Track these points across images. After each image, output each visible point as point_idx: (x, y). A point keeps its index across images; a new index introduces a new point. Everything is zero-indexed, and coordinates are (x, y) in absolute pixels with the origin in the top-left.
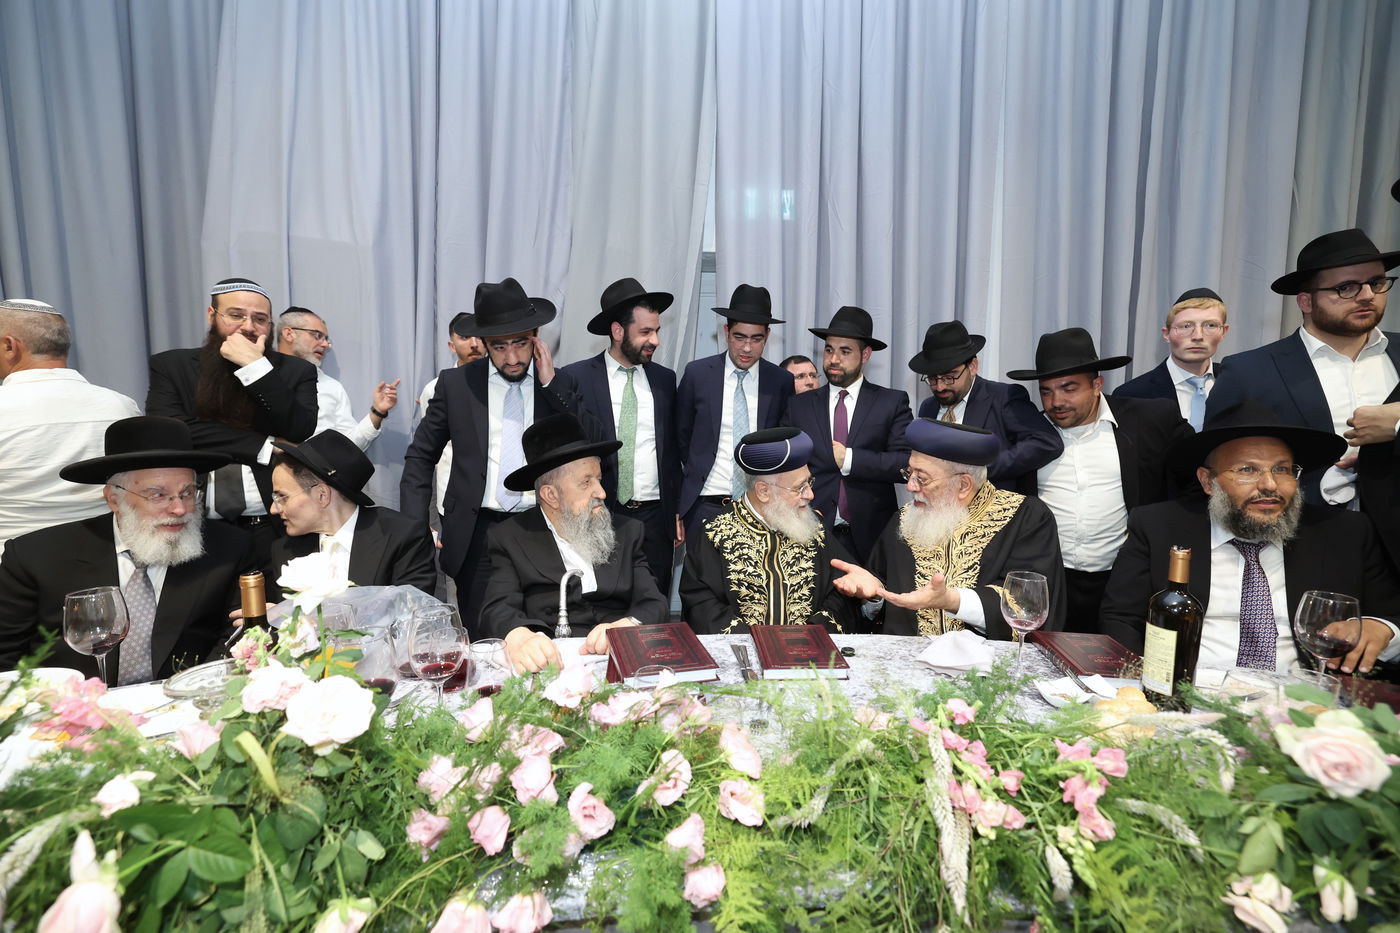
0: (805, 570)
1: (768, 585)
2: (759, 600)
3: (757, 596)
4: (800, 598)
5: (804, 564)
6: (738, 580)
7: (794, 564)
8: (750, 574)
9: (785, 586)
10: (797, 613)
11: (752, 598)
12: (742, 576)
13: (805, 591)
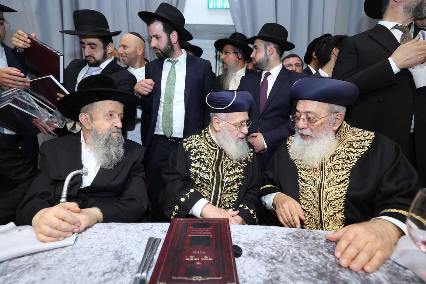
0: (238, 174)
1: (213, 180)
2: (206, 188)
3: (205, 185)
4: (231, 191)
5: (237, 170)
6: (195, 173)
7: (231, 170)
8: (203, 171)
9: (223, 182)
10: (227, 200)
11: (203, 186)
12: (198, 171)
13: (236, 187)
